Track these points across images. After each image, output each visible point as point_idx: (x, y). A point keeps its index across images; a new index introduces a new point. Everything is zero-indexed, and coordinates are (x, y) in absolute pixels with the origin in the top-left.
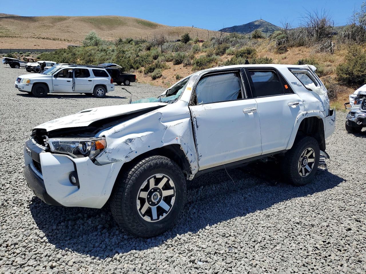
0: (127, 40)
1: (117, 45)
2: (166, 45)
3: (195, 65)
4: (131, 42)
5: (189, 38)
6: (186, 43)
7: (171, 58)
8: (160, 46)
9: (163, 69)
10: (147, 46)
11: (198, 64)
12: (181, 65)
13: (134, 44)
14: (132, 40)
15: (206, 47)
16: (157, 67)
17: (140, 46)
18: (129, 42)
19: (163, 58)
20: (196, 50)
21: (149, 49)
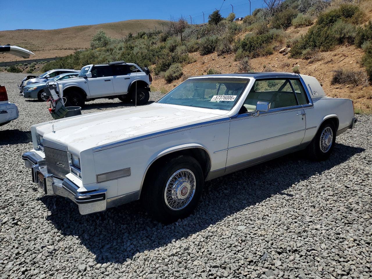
0: (139, 34)
1: (126, 41)
2: (187, 31)
3: (240, 51)
4: (143, 36)
5: (219, 17)
6: (216, 24)
7: (196, 46)
8: (179, 34)
9: (184, 63)
10: (162, 37)
11: (246, 48)
12: (214, 55)
13: (146, 37)
14: (144, 34)
15: (250, 23)
16: (174, 62)
17: (153, 38)
18: (141, 37)
19: (184, 47)
20: (235, 30)
21: (164, 40)
